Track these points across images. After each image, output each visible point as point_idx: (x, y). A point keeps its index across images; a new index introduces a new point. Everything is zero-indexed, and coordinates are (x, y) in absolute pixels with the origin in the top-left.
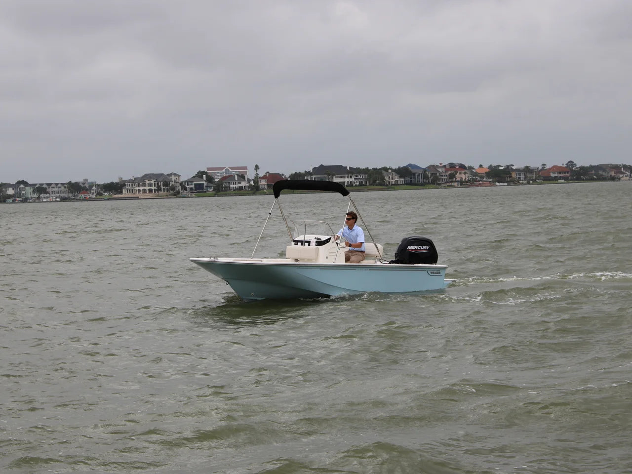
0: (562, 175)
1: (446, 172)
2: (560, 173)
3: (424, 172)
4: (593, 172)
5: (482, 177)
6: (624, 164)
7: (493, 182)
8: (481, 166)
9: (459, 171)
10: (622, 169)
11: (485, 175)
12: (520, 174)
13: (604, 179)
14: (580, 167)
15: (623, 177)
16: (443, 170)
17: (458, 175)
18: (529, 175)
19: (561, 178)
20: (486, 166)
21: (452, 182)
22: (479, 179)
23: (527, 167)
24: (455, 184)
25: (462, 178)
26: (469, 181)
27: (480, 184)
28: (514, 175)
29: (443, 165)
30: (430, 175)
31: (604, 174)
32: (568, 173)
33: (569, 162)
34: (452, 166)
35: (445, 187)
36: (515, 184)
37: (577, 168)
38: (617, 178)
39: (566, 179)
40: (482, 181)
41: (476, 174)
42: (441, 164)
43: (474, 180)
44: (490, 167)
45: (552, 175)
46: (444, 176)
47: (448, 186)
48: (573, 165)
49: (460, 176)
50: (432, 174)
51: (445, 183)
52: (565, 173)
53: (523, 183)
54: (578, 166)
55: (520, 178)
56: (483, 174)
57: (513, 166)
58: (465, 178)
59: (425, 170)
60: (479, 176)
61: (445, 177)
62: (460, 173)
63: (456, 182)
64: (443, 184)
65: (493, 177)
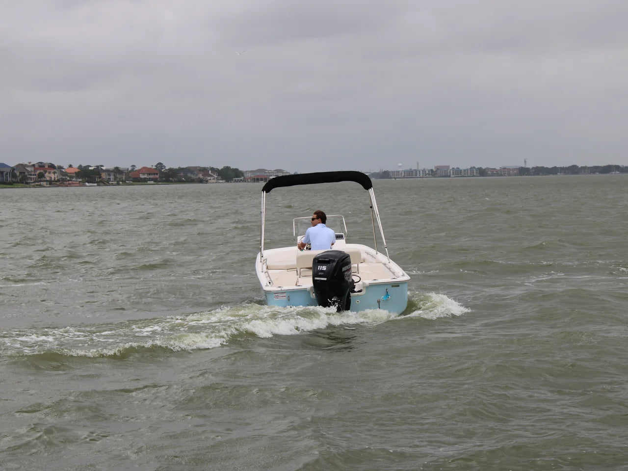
0: (151, 176)
1: (35, 171)
2: (149, 174)
3: (13, 171)
4: (182, 174)
5: (71, 177)
6: (212, 166)
7: (83, 182)
8: (70, 166)
9: (48, 171)
10: (210, 171)
11: (74, 175)
12: (109, 175)
13: (192, 181)
14: (169, 169)
15: (210, 180)
16: (32, 169)
17: (47, 174)
18: (118, 176)
19: (150, 179)
20: (76, 166)
21: (41, 181)
22: (68, 179)
23: (117, 169)
24: (44, 184)
25: (51, 178)
26: (58, 181)
27: (69, 184)
28: (104, 175)
29: (32, 164)
30: (18, 174)
31: (192, 176)
32: (157, 174)
33: (158, 164)
34: (41, 166)
35: (34, 187)
36: (105, 185)
37: (166, 170)
38: (205, 181)
39: (156, 181)
40: (71, 181)
41: (65, 174)
42: (30, 163)
43: (63, 180)
44: (80, 167)
45: (142, 176)
46: (33, 175)
47: (37, 185)
48: (162, 166)
49: (50, 175)
50: (21, 173)
51: (34, 182)
52: (154, 174)
53: (112, 184)
54: (167, 168)
55: (109, 179)
56: (72, 174)
57: (103, 166)
58: (55, 178)
59: (13, 169)
60: (68, 176)
61: (35, 177)
62: (50, 173)
63: (45, 181)
64: (32, 183)
65: (82, 177)
